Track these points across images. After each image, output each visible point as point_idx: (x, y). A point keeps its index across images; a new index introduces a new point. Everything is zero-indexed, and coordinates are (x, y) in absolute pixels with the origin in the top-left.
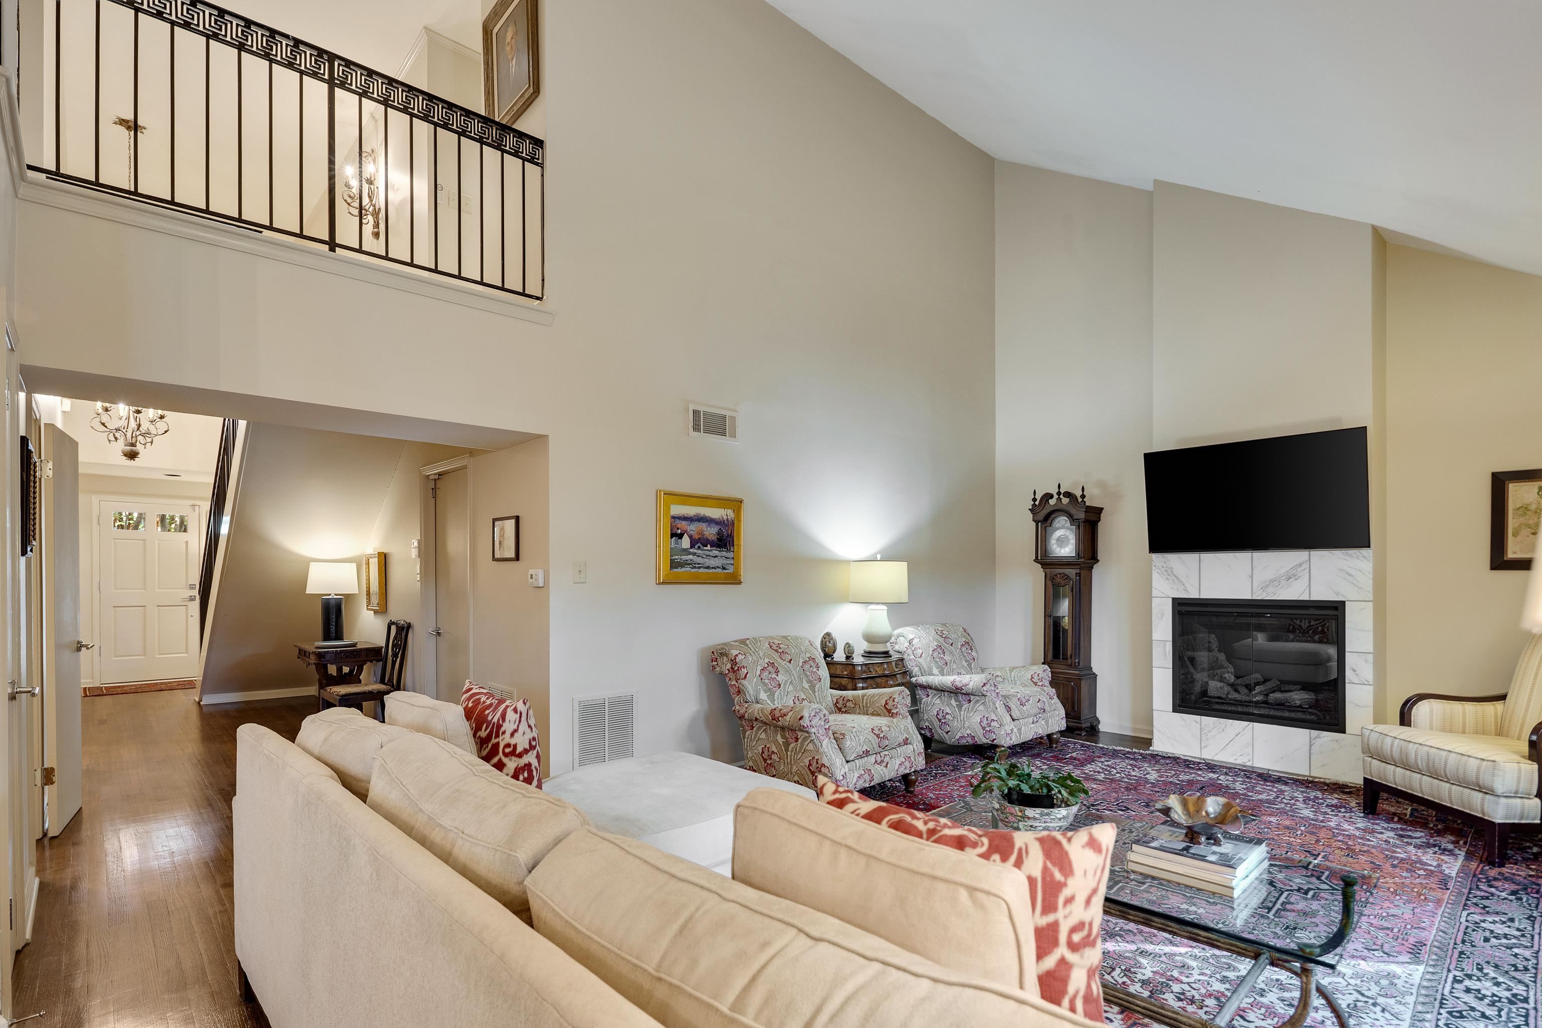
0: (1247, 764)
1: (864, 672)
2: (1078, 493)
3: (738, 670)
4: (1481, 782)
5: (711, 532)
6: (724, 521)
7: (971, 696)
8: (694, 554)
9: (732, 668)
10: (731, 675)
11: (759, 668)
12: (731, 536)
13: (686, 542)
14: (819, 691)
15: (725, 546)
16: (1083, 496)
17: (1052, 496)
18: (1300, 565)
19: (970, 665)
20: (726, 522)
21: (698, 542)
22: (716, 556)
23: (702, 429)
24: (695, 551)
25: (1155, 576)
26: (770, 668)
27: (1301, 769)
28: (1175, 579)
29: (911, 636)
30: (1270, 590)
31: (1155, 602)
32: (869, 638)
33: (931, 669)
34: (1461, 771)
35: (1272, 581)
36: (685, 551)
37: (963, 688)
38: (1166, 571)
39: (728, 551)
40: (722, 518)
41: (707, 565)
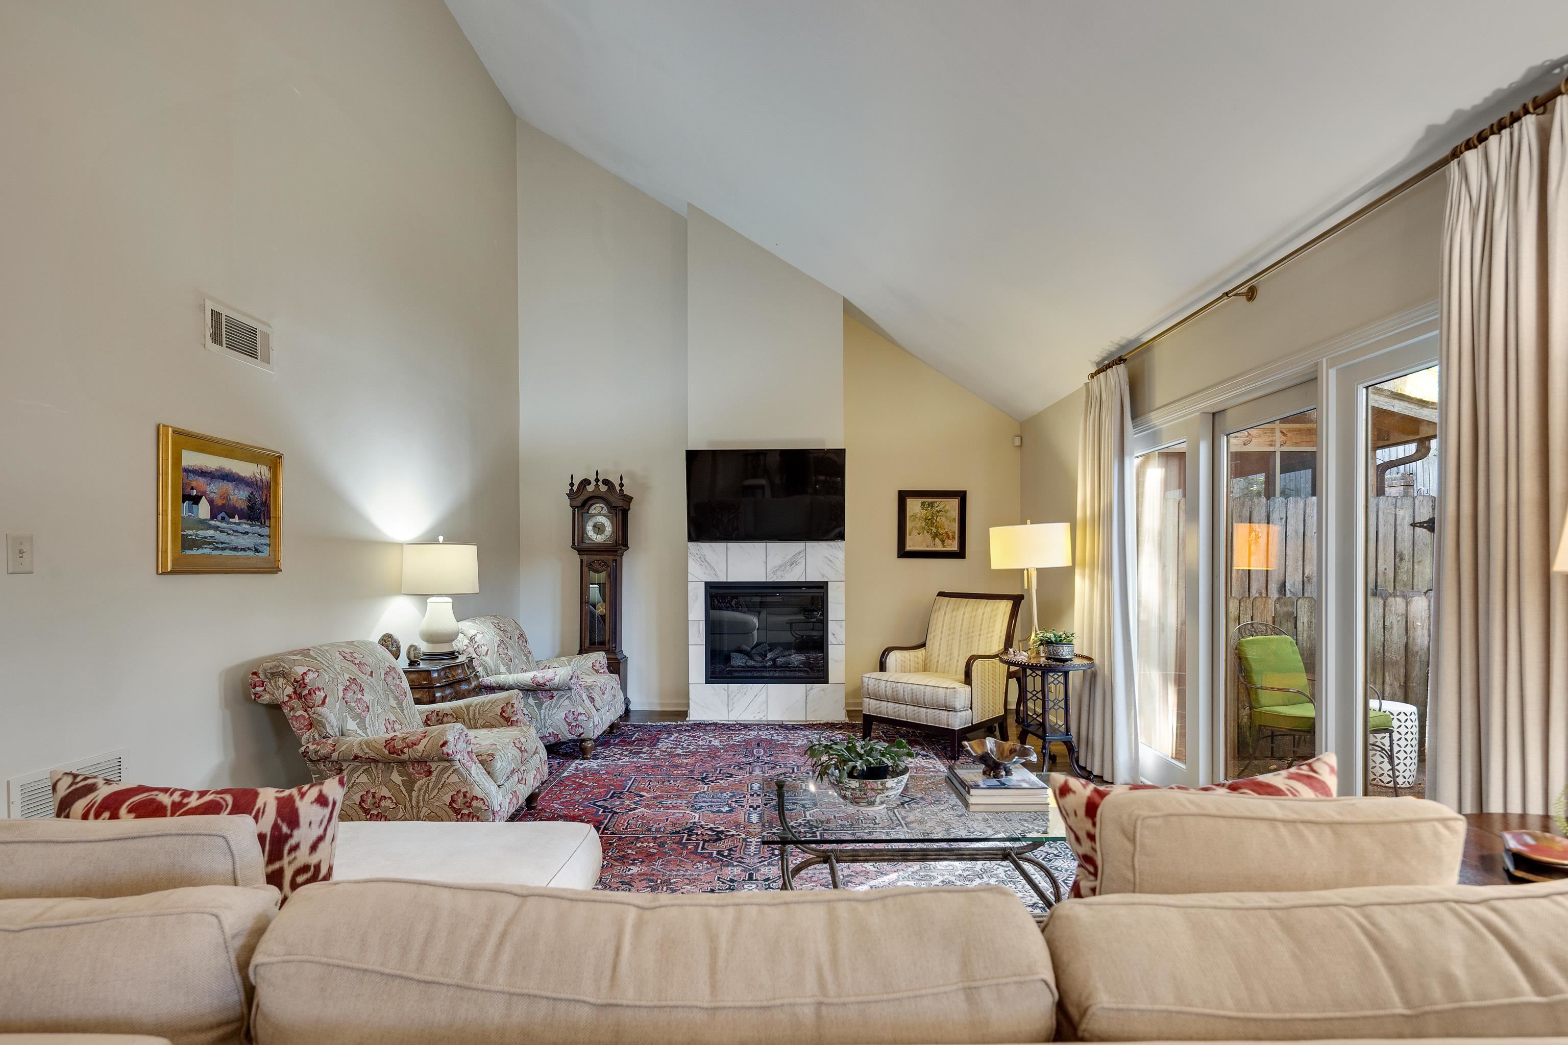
0: (763, 719)
1: (439, 679)
2: (616, 483)
3: (310, 694)
4: (948, 704)
5: (239, 496)
6: (257, 481)
7: (554, 692)
8: (216, 528)
9: (295, 692)
10: (295, 703)
11: (341, 688)
12: (266, 504)
13: (203, 510)
14: (407, 708)
15: (257, 519)
16: (621, 485)
17: (589, 483)
18: (800, 553)
19: (528, 659)
20: (259, 483)
21: (221, 510)
22: (247, 533)
23: (224, 342)
24: (218, 524)
25: (690, 560)
26: (353, 687)
27: (798, 717)
28: (707, 565)
29: (473, 632)
30: (779, 573)
31: (690, 586)
32: (431, 638)
33: (497, 667)
34: (935, 698)
35: (781, 566)
36: (204, 524)
37: (547, 683)
38: (700, 558)
39: (262, 525)
40: (255, 477)
41: (234, 544)
